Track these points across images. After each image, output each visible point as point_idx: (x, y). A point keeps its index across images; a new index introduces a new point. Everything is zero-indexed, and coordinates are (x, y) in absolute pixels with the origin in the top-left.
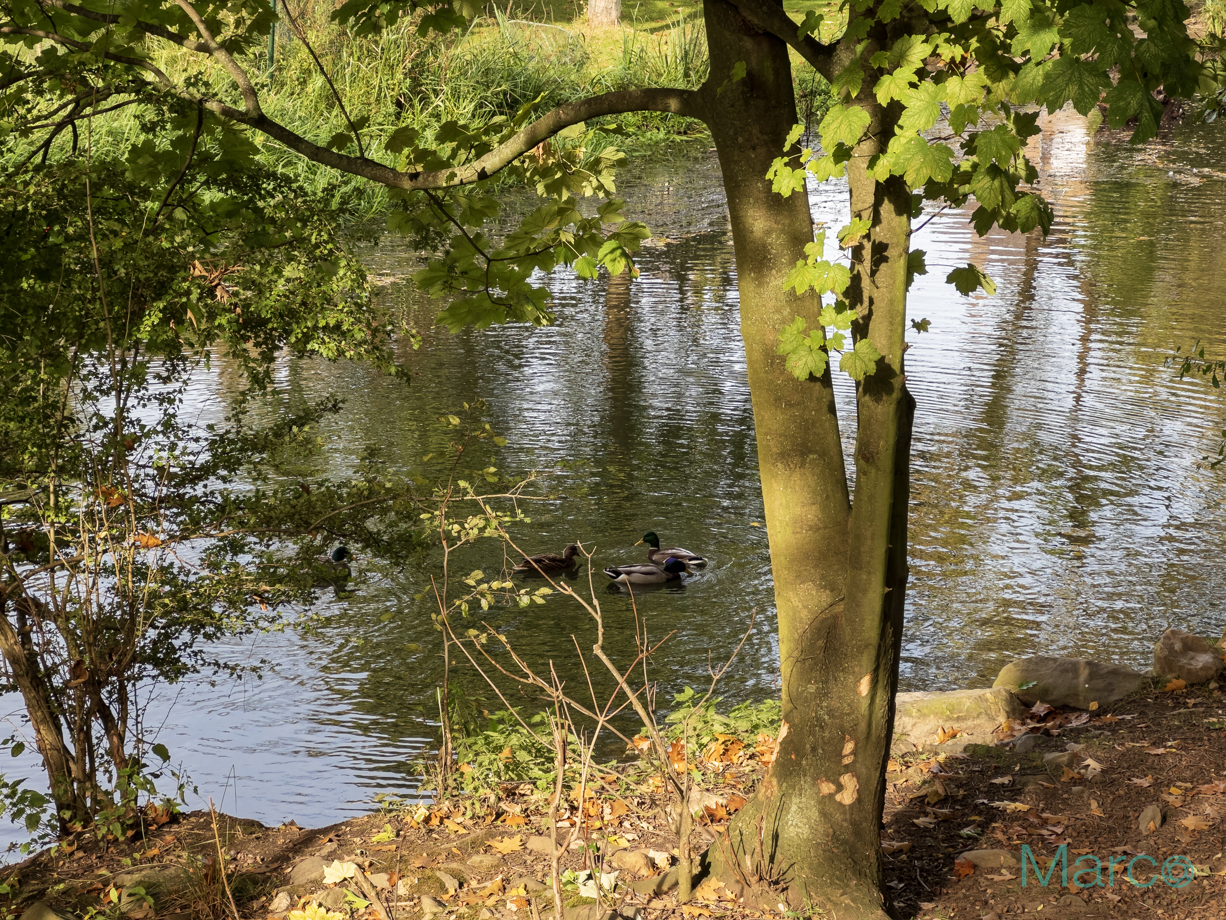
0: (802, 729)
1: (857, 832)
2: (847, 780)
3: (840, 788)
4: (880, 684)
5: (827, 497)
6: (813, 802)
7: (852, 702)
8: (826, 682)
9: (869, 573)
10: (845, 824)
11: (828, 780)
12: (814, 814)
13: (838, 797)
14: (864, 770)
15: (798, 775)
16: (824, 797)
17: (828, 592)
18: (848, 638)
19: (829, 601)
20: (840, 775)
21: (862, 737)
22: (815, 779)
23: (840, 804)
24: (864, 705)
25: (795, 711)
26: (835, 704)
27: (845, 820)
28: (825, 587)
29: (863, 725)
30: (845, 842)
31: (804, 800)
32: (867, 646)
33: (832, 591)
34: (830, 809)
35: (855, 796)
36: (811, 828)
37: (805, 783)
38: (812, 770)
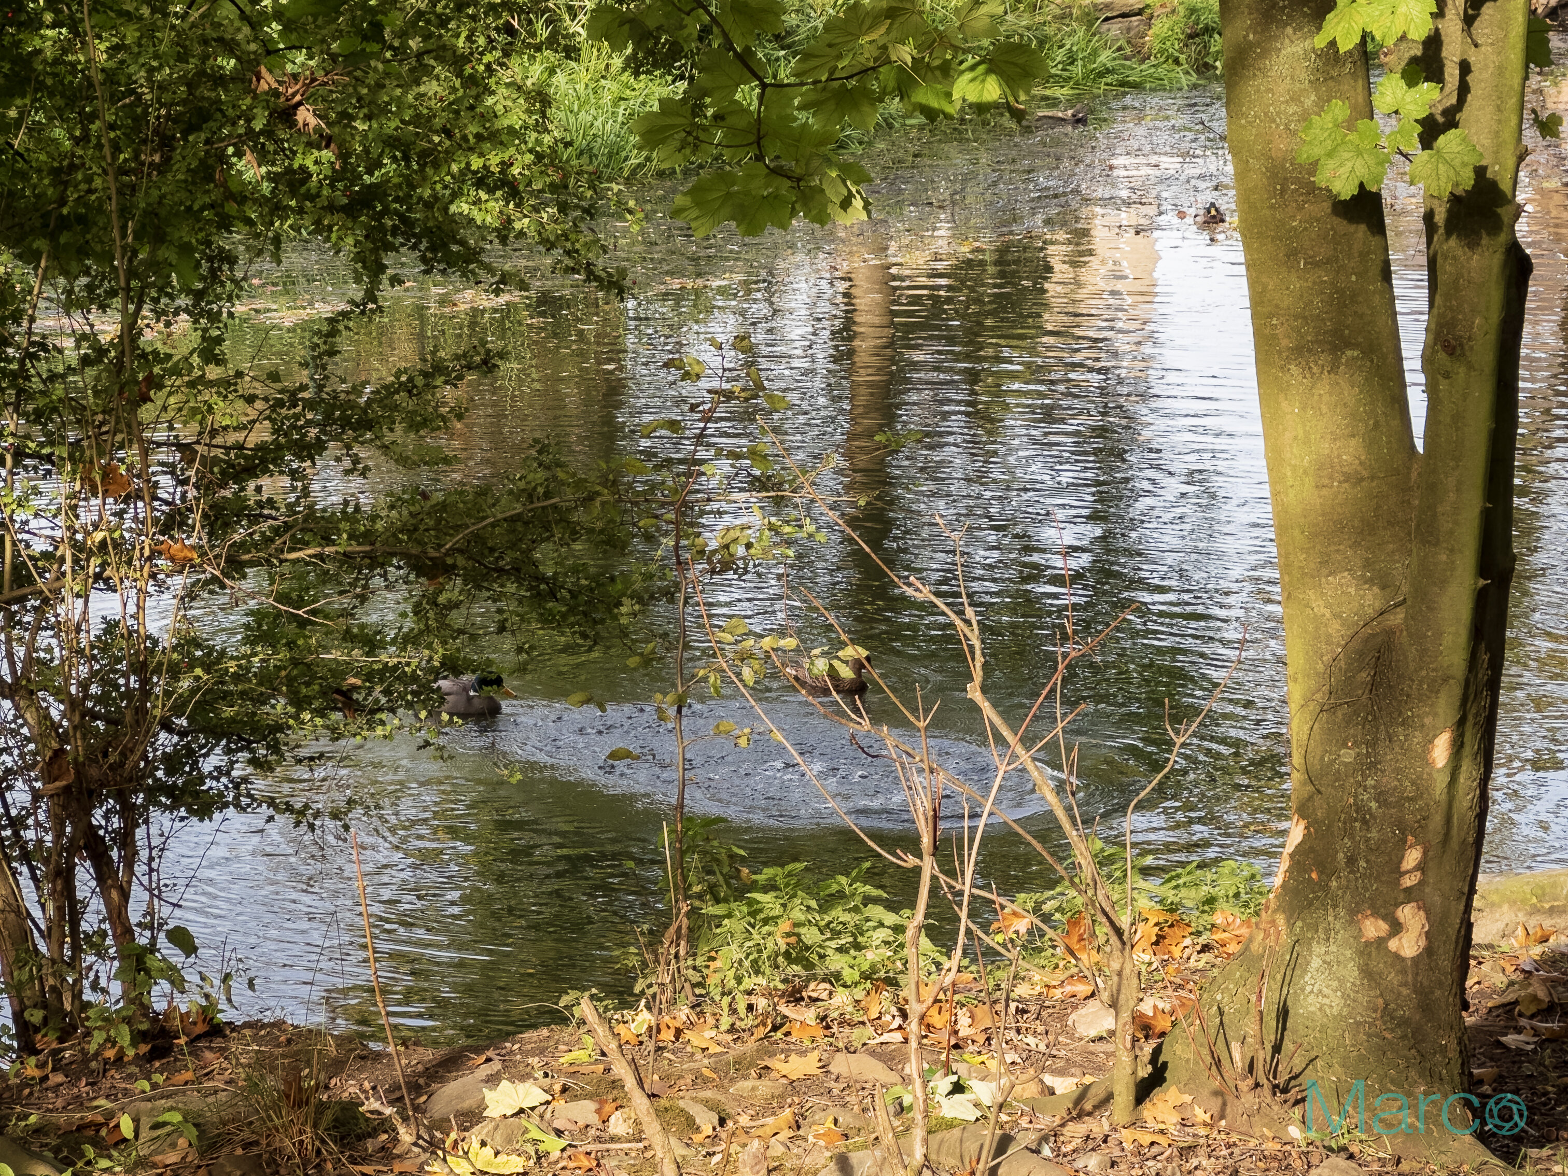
0: (1329, 827)
1: (1426, 1006)
2: (1408, 914)
3: (1396, 928)
4: (1468, 750)
5: (1376, 425)
6: (1348, 953)
7: (1420, 777)
8: (1373, 744)
9: (1452, 551)
10: (1405, 991)
11: (1376, 914)
12: (1351, 972)
13: (1393, 945)
14: (1437, 899)
15: (1324, 906)
16: (1368, 944)
17: (1376, 589)
18: (1412, 665)
19: (1378, 605)
20: (1397, 905)
21: (1436, 840)
22: (1353, 913)
23: (1397, 956)
24: (1441, 783)
25: (1317, 798)
26: (1388, 781)
27: (1405, 984)
28: (1370, 581)
29: (1437, 820)
30: (1404, 1022)
31: (1333, 948)
32: (1445, 680)
33: (1383, 588)
34: (1379, 965)
35: (1423, 943)
36: (1345, 996)
37: (1335, 919)
38: (1348, 897)
